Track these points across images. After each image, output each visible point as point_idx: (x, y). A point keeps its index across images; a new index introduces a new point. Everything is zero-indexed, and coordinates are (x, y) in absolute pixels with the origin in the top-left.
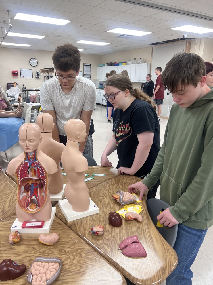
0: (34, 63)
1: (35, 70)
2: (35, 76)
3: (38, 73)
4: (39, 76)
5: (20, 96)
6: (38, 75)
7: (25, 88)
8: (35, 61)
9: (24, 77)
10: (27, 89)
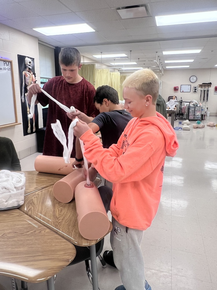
0: (194, 79)
1: (193, 85)
2: (193, 90)
3: (196, 87)
4: (196, 91)
5: (176, 106)
6: (195, 89)
7: (182, 101)
8: (195, 78)
9: (183, 92)
10: (183, 101)
